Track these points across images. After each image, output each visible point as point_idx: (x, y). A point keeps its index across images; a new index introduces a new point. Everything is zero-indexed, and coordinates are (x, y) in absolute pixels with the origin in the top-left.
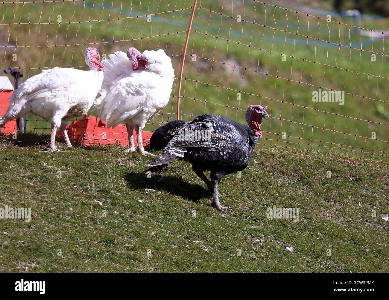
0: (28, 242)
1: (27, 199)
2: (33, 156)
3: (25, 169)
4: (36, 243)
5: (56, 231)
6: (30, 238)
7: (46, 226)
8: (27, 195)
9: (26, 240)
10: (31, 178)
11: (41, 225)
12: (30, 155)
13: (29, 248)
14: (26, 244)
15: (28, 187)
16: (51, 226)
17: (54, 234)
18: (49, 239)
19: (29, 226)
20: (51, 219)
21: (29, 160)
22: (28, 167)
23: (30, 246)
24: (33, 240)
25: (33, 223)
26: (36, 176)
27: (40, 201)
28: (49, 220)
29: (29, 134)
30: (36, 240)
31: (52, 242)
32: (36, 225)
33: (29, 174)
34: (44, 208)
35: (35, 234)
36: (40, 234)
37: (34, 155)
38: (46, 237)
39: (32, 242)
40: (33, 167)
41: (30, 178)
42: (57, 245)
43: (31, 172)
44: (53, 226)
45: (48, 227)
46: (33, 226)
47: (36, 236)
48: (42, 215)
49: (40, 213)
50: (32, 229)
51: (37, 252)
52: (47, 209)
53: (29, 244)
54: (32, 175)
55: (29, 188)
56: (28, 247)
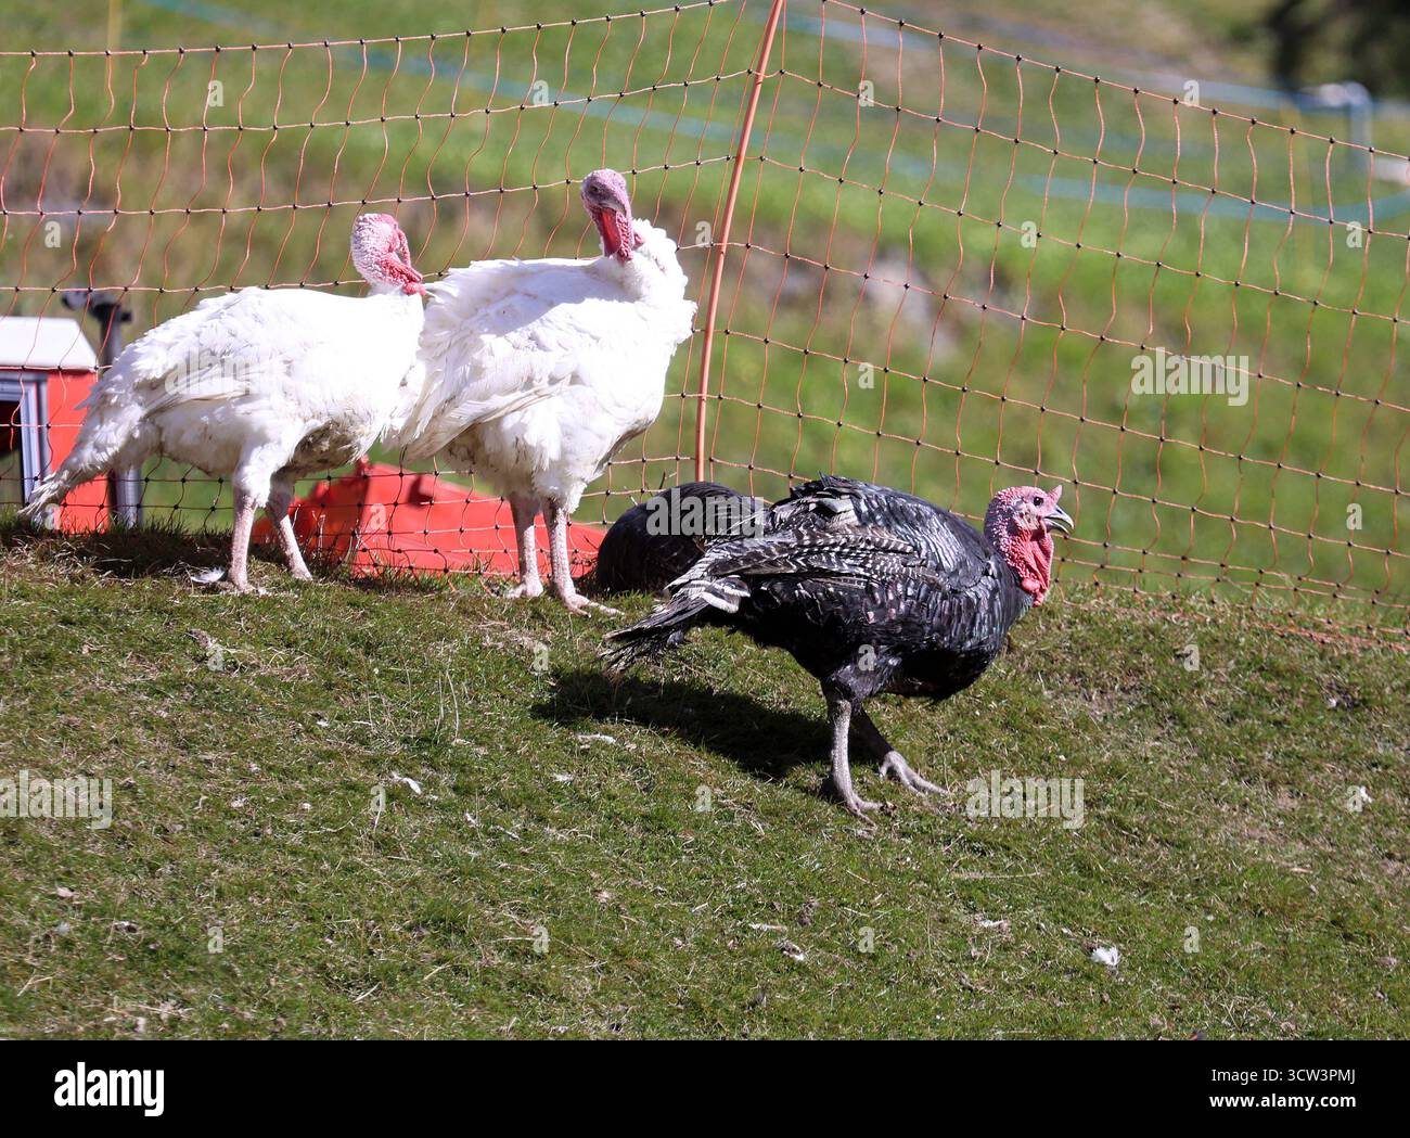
0: (148, 927)
1: (145, 767)
2: (166, 612)
3: (138, 657)
4: (176, 928)
5: (250, 887)
6: (156, 910)
7: (215, 867)
8: (143, 753)
9: (139, 917)
10: (159, 692)
11: (195, 866)
12: (155, 609)
13: (152, 947)
14: (141, 932)
15: (147, 725)
16: (231, 869)
17: (242, 897)
18: (224, 915)
19: (153, 869)
20: (230, 841)
21: (153, 627)
22: (150, 650)
23: (154, 942)
24: (167, 918)
25: (166, 857)
26: (177, 685)
27: (193, 775)
28: (225, 844)
29: (153, 530)
30: (177, 917)
31: (235, 928)
32: (178, 864)
33: (151, 676)
34: (207, 801)
35: (173, 897)
36: (191, 898)
37: (169, 607)
38: (214, 906)
39: (163, 927)
40: (167, 650)
41: (154, 691)
42: (255, 936)
43: (161, 669)
44: (241, 867)
45: (221, 872)
46: (166, 869)
47: (175, 902)
48: (197, 827)
49: (192, 820)
50: (161, 880)
51: (182, 962)
52: (217, 806)
53: (152, 933)
54: (164, 681)
55: (152, 729)
56: (147, 943)
